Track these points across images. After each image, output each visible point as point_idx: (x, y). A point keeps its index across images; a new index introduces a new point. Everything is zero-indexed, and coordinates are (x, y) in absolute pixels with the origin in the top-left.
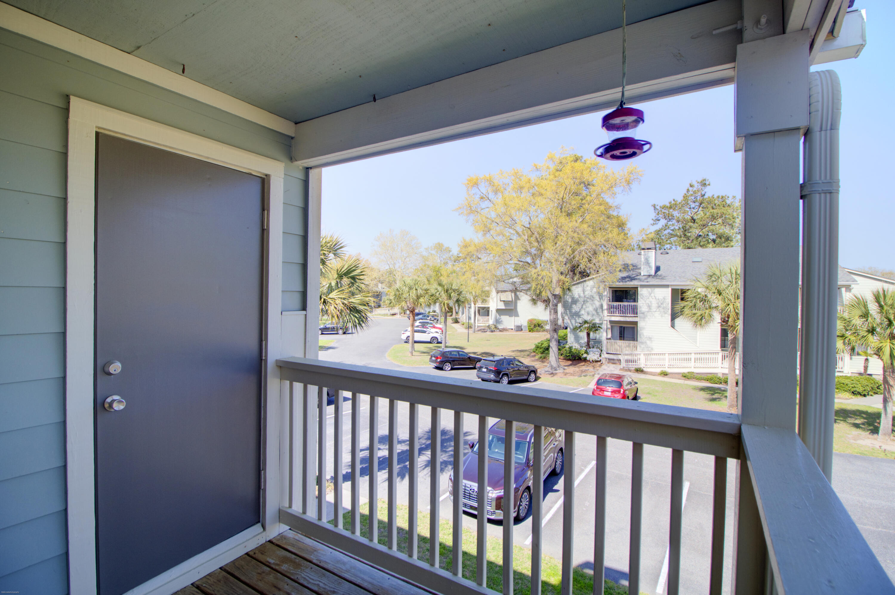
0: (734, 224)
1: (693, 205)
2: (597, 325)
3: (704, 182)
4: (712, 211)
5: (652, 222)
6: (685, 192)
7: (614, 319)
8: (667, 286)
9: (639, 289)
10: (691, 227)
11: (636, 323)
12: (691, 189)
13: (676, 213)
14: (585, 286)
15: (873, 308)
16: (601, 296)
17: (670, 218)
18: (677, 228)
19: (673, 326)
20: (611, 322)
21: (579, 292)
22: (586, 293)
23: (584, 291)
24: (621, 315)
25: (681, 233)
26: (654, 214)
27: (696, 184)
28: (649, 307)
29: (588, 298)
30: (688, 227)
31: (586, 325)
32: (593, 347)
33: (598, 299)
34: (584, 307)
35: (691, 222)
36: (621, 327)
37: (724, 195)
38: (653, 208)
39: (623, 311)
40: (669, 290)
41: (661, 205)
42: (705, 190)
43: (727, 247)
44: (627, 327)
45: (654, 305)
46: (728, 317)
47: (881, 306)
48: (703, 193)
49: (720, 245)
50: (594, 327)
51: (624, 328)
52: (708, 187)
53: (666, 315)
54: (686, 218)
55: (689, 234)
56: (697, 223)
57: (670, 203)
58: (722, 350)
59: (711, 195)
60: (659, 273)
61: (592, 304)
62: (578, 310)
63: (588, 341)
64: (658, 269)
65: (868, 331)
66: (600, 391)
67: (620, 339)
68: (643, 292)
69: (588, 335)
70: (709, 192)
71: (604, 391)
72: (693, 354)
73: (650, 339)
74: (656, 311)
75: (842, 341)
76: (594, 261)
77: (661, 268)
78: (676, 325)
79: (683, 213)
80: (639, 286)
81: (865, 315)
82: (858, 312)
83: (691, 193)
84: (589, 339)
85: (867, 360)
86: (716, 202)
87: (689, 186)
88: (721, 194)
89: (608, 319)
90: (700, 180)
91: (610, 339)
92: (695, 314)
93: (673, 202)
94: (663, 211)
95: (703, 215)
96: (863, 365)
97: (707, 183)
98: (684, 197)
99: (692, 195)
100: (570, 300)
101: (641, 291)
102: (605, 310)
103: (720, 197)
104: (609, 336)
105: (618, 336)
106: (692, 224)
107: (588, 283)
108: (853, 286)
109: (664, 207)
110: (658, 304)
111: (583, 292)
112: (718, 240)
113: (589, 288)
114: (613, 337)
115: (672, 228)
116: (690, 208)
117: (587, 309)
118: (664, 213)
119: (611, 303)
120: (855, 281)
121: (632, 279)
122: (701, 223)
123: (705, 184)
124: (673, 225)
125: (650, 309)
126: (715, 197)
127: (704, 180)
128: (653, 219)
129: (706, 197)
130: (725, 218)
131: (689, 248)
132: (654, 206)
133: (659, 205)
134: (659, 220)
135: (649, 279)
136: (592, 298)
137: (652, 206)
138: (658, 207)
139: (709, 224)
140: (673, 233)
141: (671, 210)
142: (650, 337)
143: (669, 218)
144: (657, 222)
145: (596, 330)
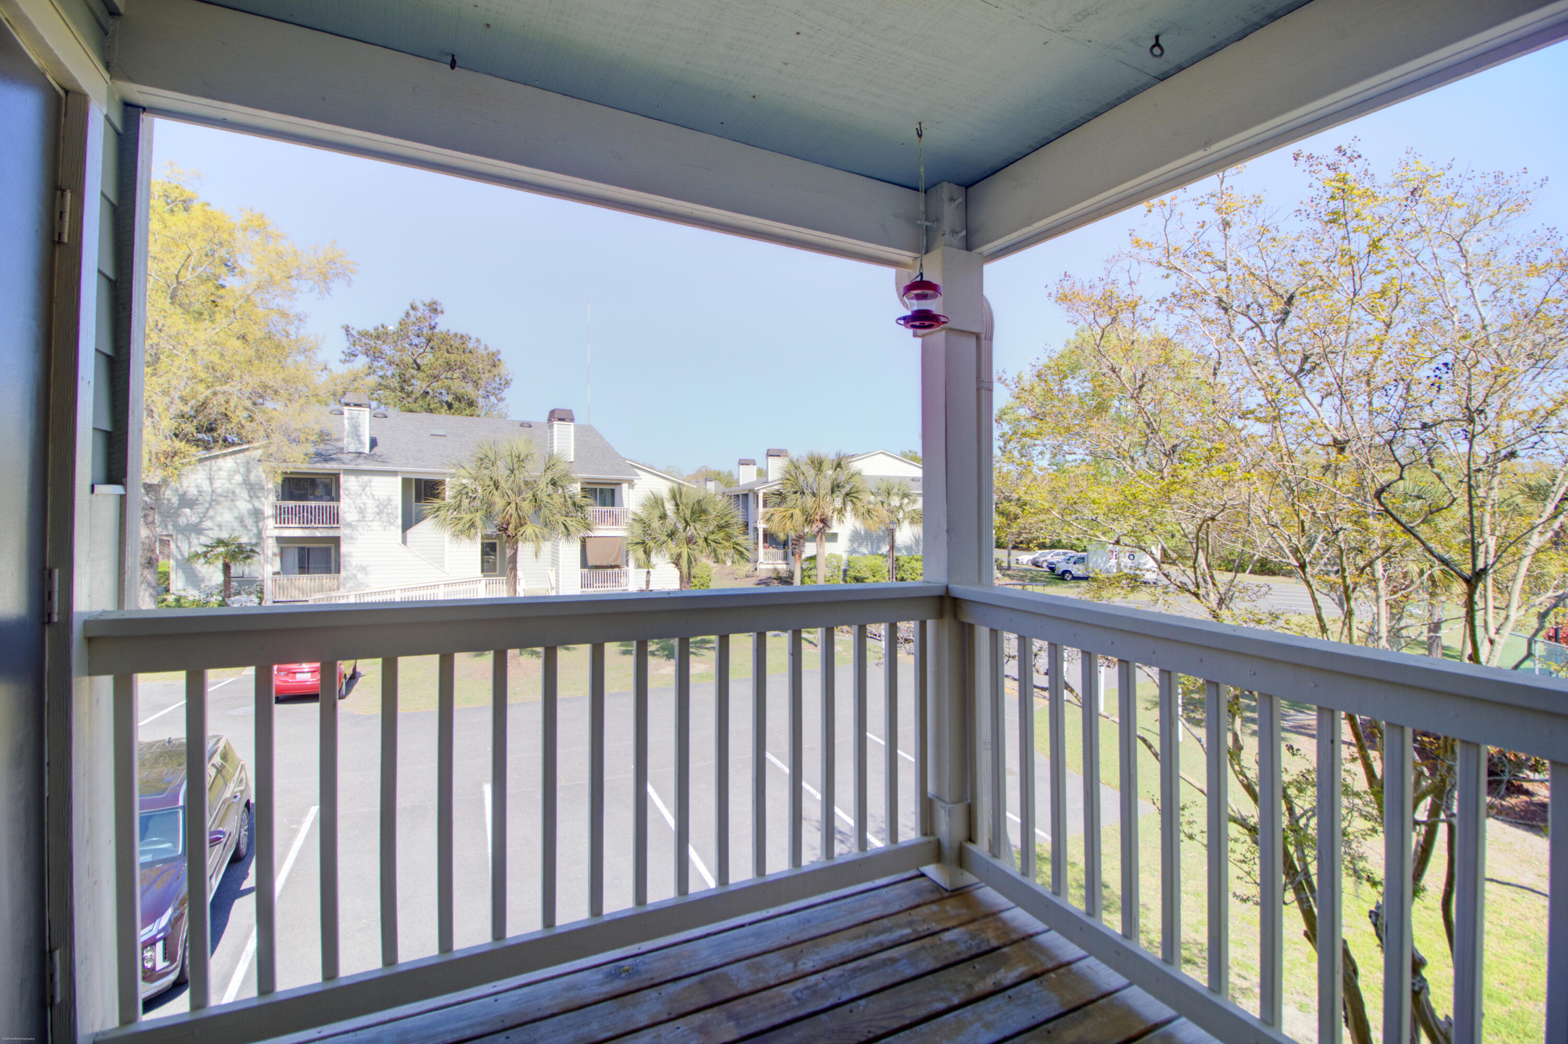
0: (479, 382)
1: (416, 341)
2: (249, 548)
3: (434, 306)
4: (447, 355)
5: (343, 357)
6: (403, 315)
7: (287, 533)
8: (394, 473)
9: (341, 476)
10: (413, 377)
11: (336, 541)
12: (412, 312)
13: (388, 350)
14: (214, 468)
15: (669, 507)
16: (253, 489)
17: (377, 355)
18: (389, 373)
19: (404, 541)
20: (279, 540)
21: (199, 481)
22: (217, 484)
23: (211, 480)
24: (302, 525)
25: (397, 385)
26: (347, 344)
27: (421, 307)
28: (362, 511)
29: (220, 495)
30: (408, 376)
31: (221, 549)
32: (239, 594)
33: (246, 497)
34: (211, 513)
35: (413, 368)
36: (302, 549)
37: (464, 334)
38: (344, 332)
39: (306, 518)
40: (398, 480)
41: (361, 329)
42: (437, 320)
43: (472, 415)
44: (313, 549)
45: (371, 509)
46: (508, 524)
47: (677, 505)
48: (433, 324)
49: (459, 412)
50: (242, 552)
51: (309, 549)
52: (440, 316)
53: (392, 528)
54: (406, 359)
55: (410, 389)
56: (424, 371)
57: (376, 329)
58: (485, 576)
59: (444, 330)
60: (376, 450)
61: (230, 509)
62: (194, 519)
63: (225, 581)
64: (374, 443)
65: (668, 536)
66: (287, 675)
67: (300, 573)
68: (348, 483)
69: (227, 568)
70: (444, 324)
71: (295, 673)
72: (442, 587)
73: (363, 569)
74: (373, 521)
75: (642, 549)
76: (259, 417)
77: (379, 442)
78: (408, 540)
79: (401, 351)
80: (342, 472)
81: (663, 517)
82: (657, 513)
83: (412, 319)
84: (229, 577)
85: (648, 572)
86: (452, 343)
87: (409, 307)
88: (462, 331)
89: (277, 533)
90: (427, 301)
91: (278, 573)
92: (460, 519)
93: (381, 329)
94: (364, 340)
95: (433, 360)
96: (645, 579)
97: (439, 309)
98: (401, 324)
99: (414, 324)
100: (175, 500)
101: (345, 481)
102: (268, 517)
103: (459, 336)
104: (277, 567)
105: (297, 565)
106: (415, 372)
107: (220, 462)
108: (636, 481)
109: (365, 334)
110: (378, 506)
111: (208, 482)
112: (456, 405)
113: (224, 474)
114: (284, 570)
115: (381, 373)
116: (411, 345)
117: (218, 519)
118: (366, 344)
119: (279, 503)
120: (637, 475)
121: (327, 458)
122: (431, 372)
123: (436, 310)
124: (382, 368)
125: (364, 517)
126: (452, 333)
127: (435, 303)
128: (343, 352)
129: (437, 330)
130: (467, 370)
131: (411, 411)
132: (347, 329)
133: (357, 329)
134: (355, 356)
135: (360, 461)
136: (231, 496)
137: (343, 327)
138: (354, 332)
139: (443, 376)
140: (384, 383)
141: (380, 342)
142: (364, 564)
143: (374, 355)
144: (352, 358)
145: (248, 557)
